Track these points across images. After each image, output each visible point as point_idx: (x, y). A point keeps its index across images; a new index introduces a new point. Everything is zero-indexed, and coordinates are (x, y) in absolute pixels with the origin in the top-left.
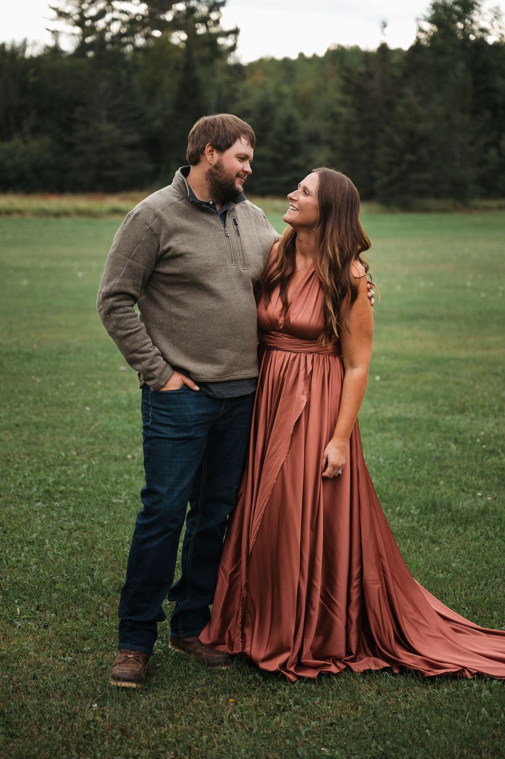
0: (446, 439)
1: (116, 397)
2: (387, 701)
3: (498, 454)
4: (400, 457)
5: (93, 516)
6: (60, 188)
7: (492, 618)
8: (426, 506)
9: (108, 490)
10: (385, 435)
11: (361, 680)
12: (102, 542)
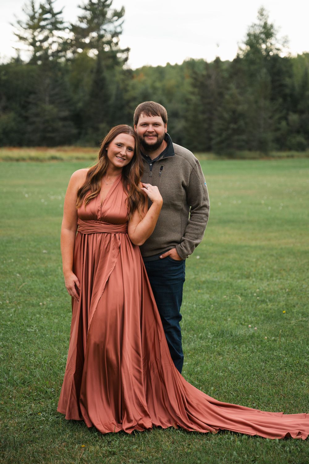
0: (236, 293)
1: (38, 268)
2: (177, 447)
3: (266, 302)
4: (206, 304)
5: (14, 339)
6: (20, 143)
7: (248, 399)
8: (217, 333)
9: (25, 324)
10: (199, 291)
11: (163, 436)
12: (17, 354)
